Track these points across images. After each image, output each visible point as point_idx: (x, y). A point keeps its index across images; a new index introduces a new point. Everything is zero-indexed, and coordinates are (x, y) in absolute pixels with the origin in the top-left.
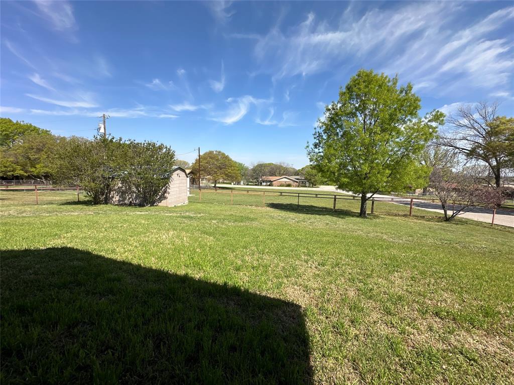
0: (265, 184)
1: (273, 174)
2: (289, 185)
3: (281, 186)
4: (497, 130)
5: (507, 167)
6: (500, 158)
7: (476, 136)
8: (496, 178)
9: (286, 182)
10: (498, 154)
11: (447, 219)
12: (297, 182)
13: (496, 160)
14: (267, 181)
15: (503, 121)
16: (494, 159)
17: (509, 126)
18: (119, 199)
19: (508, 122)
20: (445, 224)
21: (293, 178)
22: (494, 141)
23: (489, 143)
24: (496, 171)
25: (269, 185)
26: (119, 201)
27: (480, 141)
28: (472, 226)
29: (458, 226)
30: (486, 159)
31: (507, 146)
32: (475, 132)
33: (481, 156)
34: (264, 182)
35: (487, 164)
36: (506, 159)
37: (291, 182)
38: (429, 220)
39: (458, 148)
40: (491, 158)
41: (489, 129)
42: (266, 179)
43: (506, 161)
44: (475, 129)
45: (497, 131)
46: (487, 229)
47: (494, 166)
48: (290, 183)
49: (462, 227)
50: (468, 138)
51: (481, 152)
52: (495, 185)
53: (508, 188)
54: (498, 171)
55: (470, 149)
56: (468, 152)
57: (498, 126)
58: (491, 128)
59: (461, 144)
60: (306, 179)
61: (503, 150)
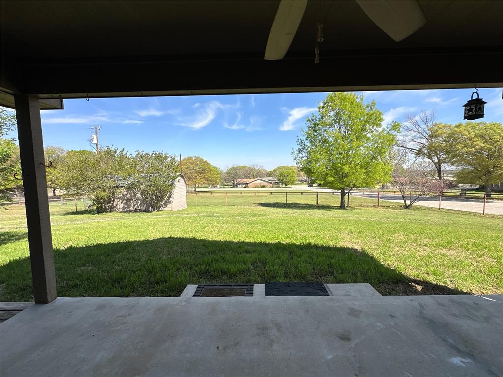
0: (240, 186)
1: (247, 177)
2: (263, 187)
3: (256, 187)
4: (436, 133)
5: (445, 162)
6: (440, 156)
7: (420, 138)
8: (438, 172)
9: (260, 183)
10: (438, 152)
11: (407, 207)
12: (271, 183)
13: (437, 157)
14: (242, 184)
15: (440, 126)
16: (436, 157)
17: (444, 130)
18: (124, 207)
19: (443, 127)
20: (406, 210)
21: (266, 179)
22: (435, 143)
23: (431, 144)
24: (438, 165)
25: (245, 187)
26: (124, 208)
27: (424, 141)
28: (425, 210)
29: (415, 211)
30: (430, 157)
31: (444, 146)
32: (420, 135)
33: (426, 154)
34: (239, 185)
35: (431, 161)
36: (445, 156)
37: (266, 184)
38: (393, 208)
39: (408, 149)
40: (434, 156)
41: (431, 133)
42: (241, 182)
43: (445, 158)
44: (419, 132)
45: (436, 135)
46: (436, 212)
47: (436, 163)
48: (264, 184)
49: (419, 212)
50: (415, 140)
51: (426, 152)
52: (438, 178)
53: (447, 180)
54: (439, 166)
55: (417, 149)
56: (417, 152)
57: (437, 131)
58: (431, 132)
59: (410, 145)
60: (279, 180)
61: (442, 149)
